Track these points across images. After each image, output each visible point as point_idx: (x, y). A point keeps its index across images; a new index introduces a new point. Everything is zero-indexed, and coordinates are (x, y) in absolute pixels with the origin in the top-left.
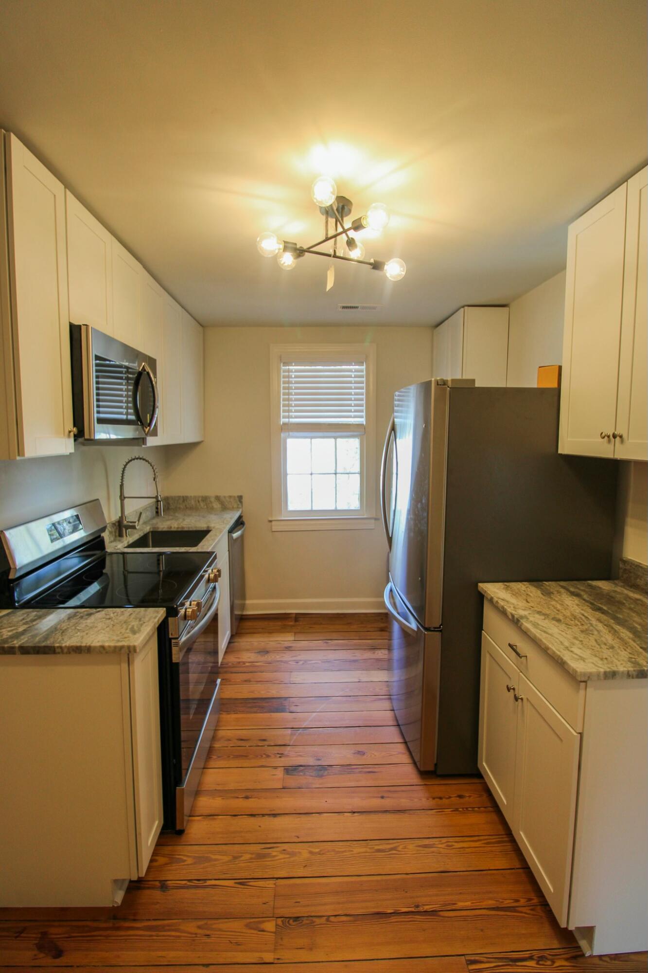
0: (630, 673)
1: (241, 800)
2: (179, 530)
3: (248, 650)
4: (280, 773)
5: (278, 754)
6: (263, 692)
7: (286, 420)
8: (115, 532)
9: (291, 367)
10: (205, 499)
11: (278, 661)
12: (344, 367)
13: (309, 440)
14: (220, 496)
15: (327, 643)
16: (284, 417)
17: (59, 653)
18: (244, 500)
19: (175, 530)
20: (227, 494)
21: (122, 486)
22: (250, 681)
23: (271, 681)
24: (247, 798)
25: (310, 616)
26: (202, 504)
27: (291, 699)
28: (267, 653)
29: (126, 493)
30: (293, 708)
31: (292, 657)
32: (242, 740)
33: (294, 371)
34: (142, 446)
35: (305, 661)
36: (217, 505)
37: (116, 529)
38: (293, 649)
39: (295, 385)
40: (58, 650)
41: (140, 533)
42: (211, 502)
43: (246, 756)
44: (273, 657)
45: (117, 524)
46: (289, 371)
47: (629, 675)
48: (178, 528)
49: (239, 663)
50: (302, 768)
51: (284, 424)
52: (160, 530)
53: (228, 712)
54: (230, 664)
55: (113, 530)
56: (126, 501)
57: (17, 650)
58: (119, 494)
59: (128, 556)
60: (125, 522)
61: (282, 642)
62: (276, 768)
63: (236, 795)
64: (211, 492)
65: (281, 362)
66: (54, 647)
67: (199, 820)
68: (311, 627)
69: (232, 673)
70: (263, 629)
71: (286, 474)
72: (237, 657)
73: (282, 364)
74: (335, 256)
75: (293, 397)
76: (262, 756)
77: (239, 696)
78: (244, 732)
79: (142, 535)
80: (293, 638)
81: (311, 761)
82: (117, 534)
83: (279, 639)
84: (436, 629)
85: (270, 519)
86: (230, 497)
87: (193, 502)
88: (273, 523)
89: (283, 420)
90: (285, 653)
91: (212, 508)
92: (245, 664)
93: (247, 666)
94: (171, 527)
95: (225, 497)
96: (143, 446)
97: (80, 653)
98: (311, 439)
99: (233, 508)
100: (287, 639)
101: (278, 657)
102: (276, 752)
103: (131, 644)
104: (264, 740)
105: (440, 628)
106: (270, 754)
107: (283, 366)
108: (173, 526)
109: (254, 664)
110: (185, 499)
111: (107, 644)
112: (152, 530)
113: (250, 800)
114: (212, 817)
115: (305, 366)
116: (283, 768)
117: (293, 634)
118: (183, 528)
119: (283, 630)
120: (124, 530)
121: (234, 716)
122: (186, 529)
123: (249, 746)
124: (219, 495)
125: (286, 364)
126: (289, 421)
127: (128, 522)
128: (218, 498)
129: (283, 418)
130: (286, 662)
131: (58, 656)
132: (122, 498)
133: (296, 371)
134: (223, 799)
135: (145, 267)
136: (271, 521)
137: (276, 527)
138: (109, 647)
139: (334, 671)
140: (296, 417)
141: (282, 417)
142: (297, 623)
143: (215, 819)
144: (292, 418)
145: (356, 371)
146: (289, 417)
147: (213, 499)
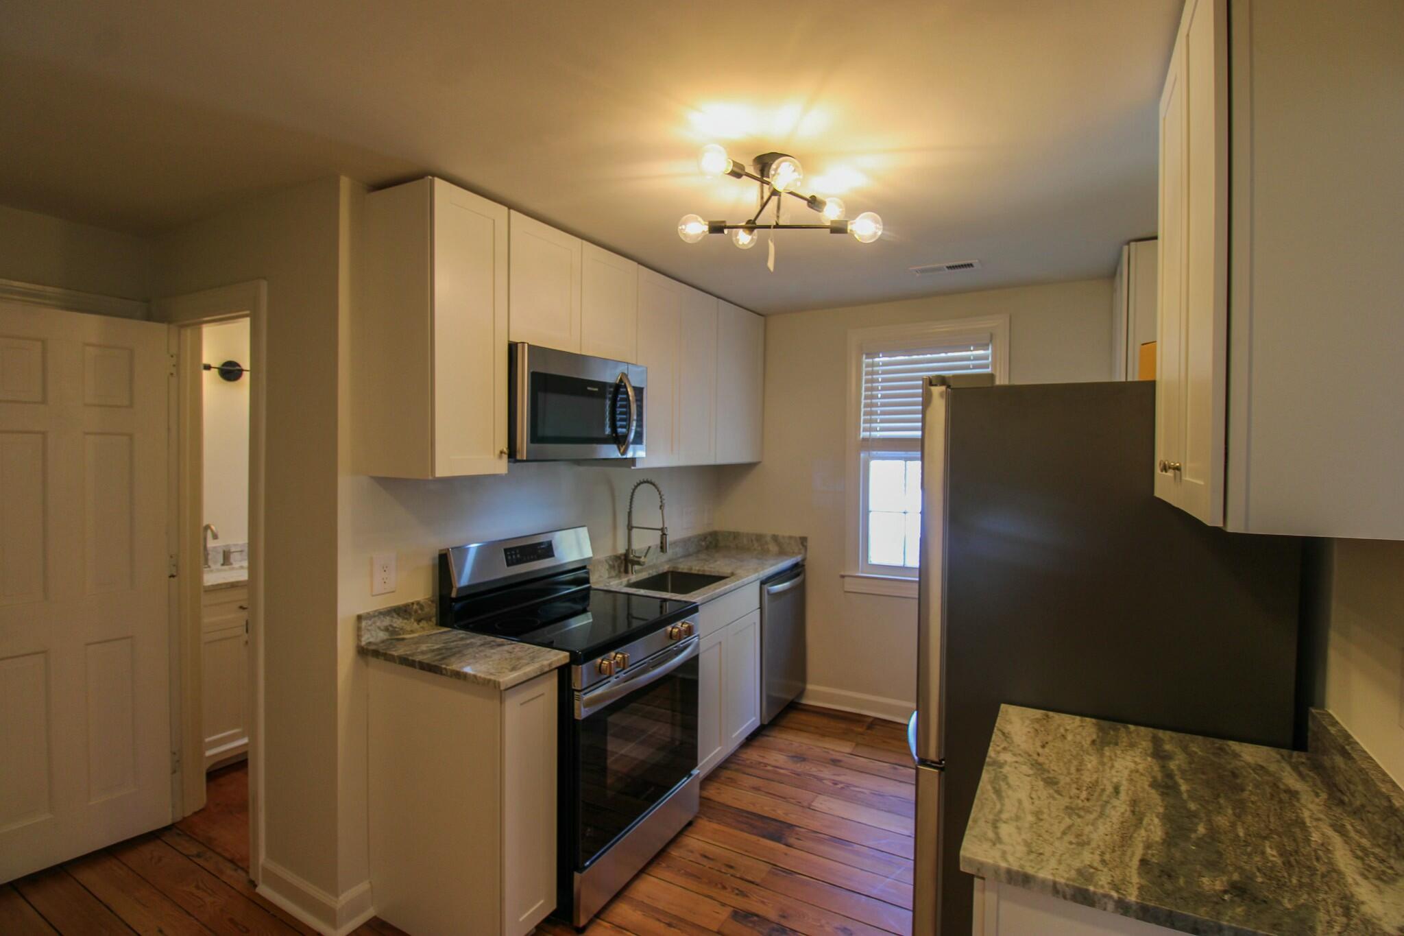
0: (1058, 886)
1: (662, 925)
2: (700, 573)
3: (780, 750)
4: (725, 913)
5: (737, 889)
6: (766, 808)
7: (867, 434)
8: (619, 567)
9: (877, 360)
10: (759, 538)
11: (811, 775)
12: (950, 354)
13: (902, 462)
14: (778, 536)
15: (895, 769)
16: (865, 430)
17: (444, 675)
18: (810, 544)
19: (696, 572)
20: (787, 534)
21: (630, 513)
22: (759, 790)
23: (785, 798)
24: (669, 925)
25: (899, 727)
26: (756, 545)
27: (798, 829)
28: (801, 761)
29: (634, 524)
30: (792, 840)
31: (834, 775)
32: (705, 857)
33: (881, 364)
34: (630, 467)
35: (848, 785)
36: (773, 548)
37: (622, 563)
38: (842, 764)
39: (882, 384)
40: (444, 672)
41: (651, 572)
42: (767, 543)
43: (699, 878)
44: (807, 768)
45: (623, 557)
46: (873, 365)
47: (1055, 889)
48: (699, 570)
49: (760, 763)
50: (755, 918)
51: (864, 440)
52: (680, 570)
53: (710, 819)
54: (748, 762)
55: (616, 564)
56: (634, 531)
57: (417, 664)
58: (627, 523)
59: (633, 597)
60: (632, 556)
61: (831, 752)
62: (724, 905)
63: (661, 917)
64: (768, 530)
65: (862, 354)
66: (441, 667)
67: (606, 927)
68: (884, 742)
69: (744, 773)
70: (817, 728)
71: (867, 512)
72: (762, 755)
73: (864, 357)
74: (777, 226)
75: (879, 401)
76: (716, 884)
77: (737, 805)
78: (712, 848)
79: (655, 574)
80: (848, 750)
81: (772, 915)
82: (622, 569)
83: (827, 746)
84: (933, 764)
85: (842, 573)
86: (790, 538)
87: (745, 541)
88: (847, 579)
89: (864, 434)
90: (826, 767)
91: (768, 551)
92: (766, 766)
93: (768, 771)
94: (691, 569)
95: (784, 537)
96: (633, 468)
97: (459, 679)
98: (906, 461)
99: (793, 553)
100: (841, 749)
101: (814, 769)
102: (735, 886)
103: (497, 680)
104: (731, 867)
105: (941, 763)
106: (727, 886)
107: (866, 358)
108: (694, 568)
109: (778, 770)
110: (736, 535)
111: (479, 675)
112: (671, 569)
113: (672, 929)
114: (619, 929)
115: (918, 355)
116: (732, 909)
117: (854, 744)
118: (704, 571)
119: (843, 736)
120: (630, 566)
121: (715, 826)
122: (707, 573)
123: (710, 868)
124: (776, 534)
125: (869, 355)
126: (870, 435)
127: (634, 556)
128: (775, 538)
129: (863, 431)
130: (820, 779)
131: (443, 677)
132: (630, 528)
133: (885, 364)
134: (644, 915)
135: (641, 263)
136: (843, 577)
137: (849, 585)
138: (480, 677)
139: (882, 810)
140: (883, 430)
141: (861, 430)
142: (869, 731)
143: (622, 933)
144: (876, 430)
145: (976, 358)
146: (870, 430)
147: (768, 539)
